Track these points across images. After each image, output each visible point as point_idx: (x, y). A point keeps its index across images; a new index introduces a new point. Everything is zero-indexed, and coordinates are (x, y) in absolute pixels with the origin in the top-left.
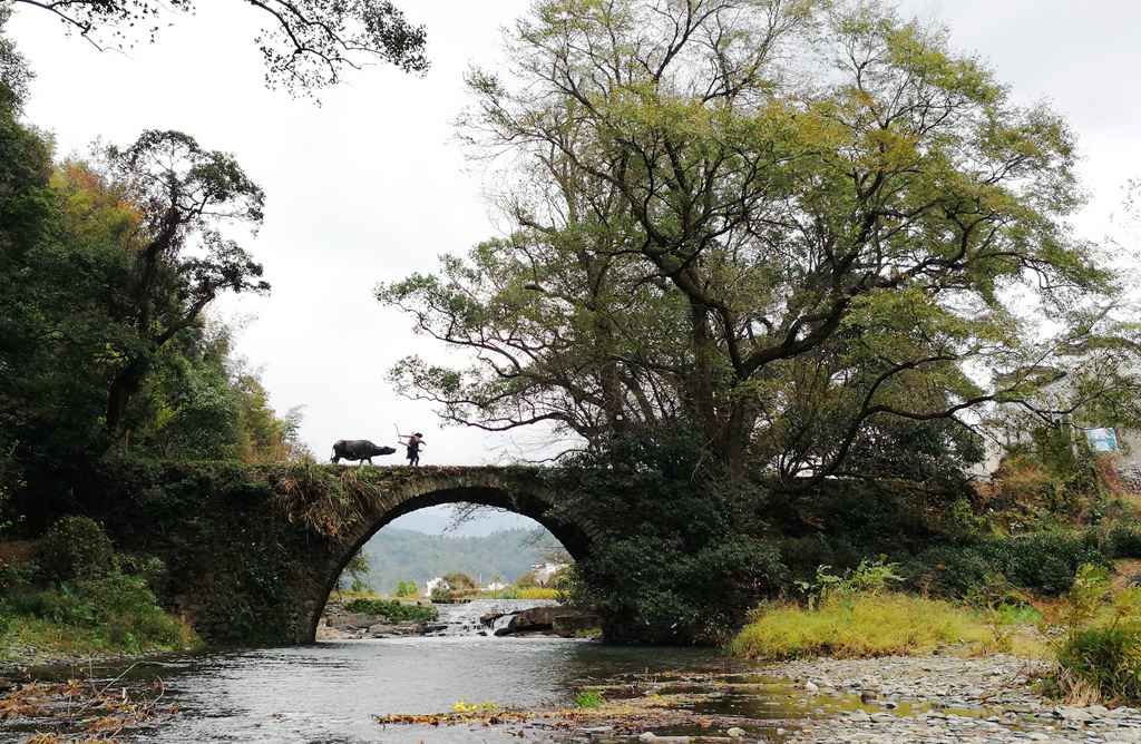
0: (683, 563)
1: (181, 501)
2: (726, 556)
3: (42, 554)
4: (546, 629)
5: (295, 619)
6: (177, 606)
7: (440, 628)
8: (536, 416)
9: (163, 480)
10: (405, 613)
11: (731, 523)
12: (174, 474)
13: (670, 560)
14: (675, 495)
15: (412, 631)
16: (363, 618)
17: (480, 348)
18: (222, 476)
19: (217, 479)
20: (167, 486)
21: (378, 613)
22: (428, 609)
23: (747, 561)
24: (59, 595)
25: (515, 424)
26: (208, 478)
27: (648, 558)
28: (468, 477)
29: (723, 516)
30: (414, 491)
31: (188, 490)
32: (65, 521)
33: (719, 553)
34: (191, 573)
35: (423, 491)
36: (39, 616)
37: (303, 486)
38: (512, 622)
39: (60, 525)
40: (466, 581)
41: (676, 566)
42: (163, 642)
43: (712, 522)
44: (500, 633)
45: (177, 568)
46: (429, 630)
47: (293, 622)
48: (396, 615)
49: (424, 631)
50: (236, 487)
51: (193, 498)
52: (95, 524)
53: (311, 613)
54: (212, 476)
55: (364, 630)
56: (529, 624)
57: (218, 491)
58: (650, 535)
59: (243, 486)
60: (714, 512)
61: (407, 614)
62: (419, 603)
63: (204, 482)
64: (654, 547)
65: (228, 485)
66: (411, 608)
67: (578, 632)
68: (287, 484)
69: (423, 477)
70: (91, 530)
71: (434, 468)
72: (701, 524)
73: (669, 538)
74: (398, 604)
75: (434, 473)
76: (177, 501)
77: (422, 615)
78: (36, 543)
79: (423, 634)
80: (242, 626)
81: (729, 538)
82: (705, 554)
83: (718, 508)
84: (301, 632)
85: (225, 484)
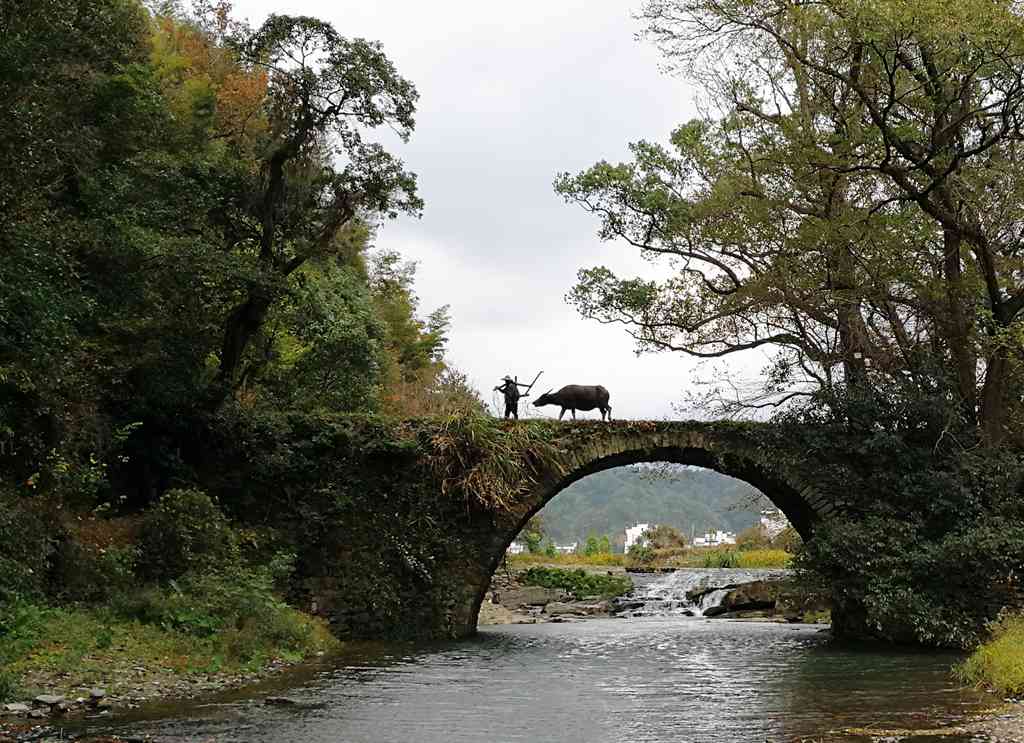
0: (924, 551)
1: (312, 463)
2: (976, 544)
3: (144, 535)
4: (766, 608)
5: (451, 607)
6: (307, 591)
7: (635, 606)
8: (758, 338)
9: (291, 438)
10: (592, 586)
11: (985, 502)
12: (302, 431)
13: (909, 547)
14: (917, 467)
15: (599, 610)
16: (539, 594)
17: (688, 258)
18: (362, 433)
19: (356, 437)
20: (295, 444)
21: (558, 586)
22: (621, 581)
23: (1002, 549)
24: (167, 594)
25: (733, 348)
26: (344, 436)
27: (879, 544)
28: (665, 435)
29: (974, 493)
30: (598, 452)
31: (320, 450)
32: (172, 495)
33: (966, 539)
34: (324, 551)
35: (609, 452)
36: (145, 621)
37: (461, 446)
38: (726, 597)
39: (167, 499)
40: (672, 537)
41: (915, 555)
42: (292, 649)
43: (960, 501)
44: (712, 613)
45: (306, 546)
46: (620, 608)
47: (449, 611)
48: (580, 588)
49: (614, 611)
50: (378, 447)
51: (327, 459)
52: (209, 499)
53: (471, 601)
54: (349, 433)
55: (539, 609)
56: (747, 601)
57: (357, 452)
58: (886, 516)
59: (389, 446)
60: (963, 490)
61: (594, 586)
62: (610, 573)
63: (340, 440)
64: (888, 532)
65: (369, 444)
66: (599, 579)
67: (807, 614)
68: (441, 442)
69: (610, 435)
70: (203, 506)
71: (624, 423)
72: (946, 503)
73: (910, 521)
74: (583, 574)
75: (622, 428)
76: (306, 462)
77: (612, 589)
78: (139, 521)
79: (613, 614)
80: (386, 615)
81: (981, 521)
82: (950, 540)
83: (969, 484)
84: (458, 623)
85: (365, 442)
